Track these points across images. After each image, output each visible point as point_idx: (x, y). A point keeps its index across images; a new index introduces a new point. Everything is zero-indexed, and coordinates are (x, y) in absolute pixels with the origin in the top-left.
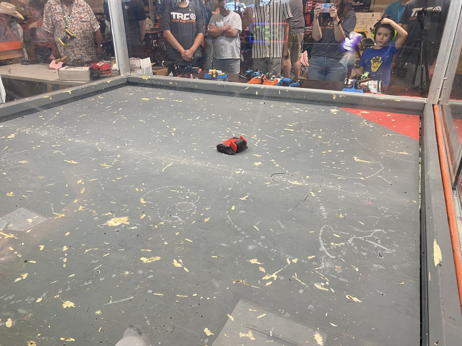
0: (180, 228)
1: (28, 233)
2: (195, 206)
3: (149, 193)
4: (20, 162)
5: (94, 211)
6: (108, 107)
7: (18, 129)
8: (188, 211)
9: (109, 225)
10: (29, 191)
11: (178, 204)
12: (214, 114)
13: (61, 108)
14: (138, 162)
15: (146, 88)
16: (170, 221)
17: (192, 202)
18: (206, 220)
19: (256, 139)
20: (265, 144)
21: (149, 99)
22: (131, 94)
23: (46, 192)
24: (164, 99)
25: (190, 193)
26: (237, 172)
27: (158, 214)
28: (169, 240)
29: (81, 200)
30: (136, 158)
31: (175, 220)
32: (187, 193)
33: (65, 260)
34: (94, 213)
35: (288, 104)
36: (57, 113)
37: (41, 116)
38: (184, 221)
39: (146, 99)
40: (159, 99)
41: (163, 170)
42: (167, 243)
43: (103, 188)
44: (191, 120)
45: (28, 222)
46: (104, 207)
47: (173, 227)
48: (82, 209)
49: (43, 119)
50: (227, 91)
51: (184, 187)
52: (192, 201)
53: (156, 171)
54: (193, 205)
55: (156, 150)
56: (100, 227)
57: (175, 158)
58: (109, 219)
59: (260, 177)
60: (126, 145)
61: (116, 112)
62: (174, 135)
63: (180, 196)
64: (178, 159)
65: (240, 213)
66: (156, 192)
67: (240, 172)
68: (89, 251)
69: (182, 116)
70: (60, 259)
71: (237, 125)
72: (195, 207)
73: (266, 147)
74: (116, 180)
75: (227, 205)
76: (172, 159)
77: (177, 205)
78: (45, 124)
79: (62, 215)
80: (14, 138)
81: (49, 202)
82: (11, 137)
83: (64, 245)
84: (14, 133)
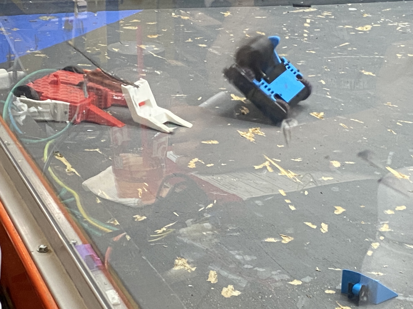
4: (362, 71)
7: (382, 20)
10: (356, 120)
23: (389, 130)
33: (376, 245)
70: (367, 240)
79: (404, 177)
80: (368, 32)
81: (386, 148)
82: (363, 29)
83: (387, 223)
84: (373, 24)
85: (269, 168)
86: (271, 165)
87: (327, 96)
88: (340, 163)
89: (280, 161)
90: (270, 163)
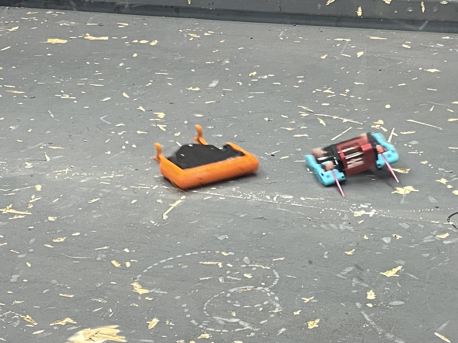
2: (275, 296)
3: (148, 270)
5: (28, 316)
8: (260, 307)
11: (229, 292)
12: (254, 73)
14: (94, 200)
15: (50, 12)
16: (224, 331)
17: (262, 286)
18: (312, 325)
19: (385, 130)
20: (412, 141)
21: (66, 41)
22: (13, 29)
24: (106, 38)
25: (254, 267)
26: (355, 212)
27: (189, 316)
30: (85, 189)
31: (236, 328)
32: (245, 266)
34: (27, 320)
35: (448, 38)
38: (257, 330)
39: (57, 40)
40: (94, 38)
41: (165, 217)
43: (29, 265)
44: (197, 89)
46: (48, 307)
47: (236, 342)
50: (278, 10)
51: (230, 253)
52: (263, 284)
53: (147, 218)
54: (268, 294)
55: (130, 169)
58: (73, 333)
59: (421, 222)
60: (48, 159)
62: (165, 130)
63: (229, 275)
65: (392, 306)
66: (165, 267)
67: (363, 212)
69: (170, 81)
71: (324, 97)
72: (272, 297)
73: (415, 147)
74: (53, 244)
75: (354, 288)
77: (229, 295)
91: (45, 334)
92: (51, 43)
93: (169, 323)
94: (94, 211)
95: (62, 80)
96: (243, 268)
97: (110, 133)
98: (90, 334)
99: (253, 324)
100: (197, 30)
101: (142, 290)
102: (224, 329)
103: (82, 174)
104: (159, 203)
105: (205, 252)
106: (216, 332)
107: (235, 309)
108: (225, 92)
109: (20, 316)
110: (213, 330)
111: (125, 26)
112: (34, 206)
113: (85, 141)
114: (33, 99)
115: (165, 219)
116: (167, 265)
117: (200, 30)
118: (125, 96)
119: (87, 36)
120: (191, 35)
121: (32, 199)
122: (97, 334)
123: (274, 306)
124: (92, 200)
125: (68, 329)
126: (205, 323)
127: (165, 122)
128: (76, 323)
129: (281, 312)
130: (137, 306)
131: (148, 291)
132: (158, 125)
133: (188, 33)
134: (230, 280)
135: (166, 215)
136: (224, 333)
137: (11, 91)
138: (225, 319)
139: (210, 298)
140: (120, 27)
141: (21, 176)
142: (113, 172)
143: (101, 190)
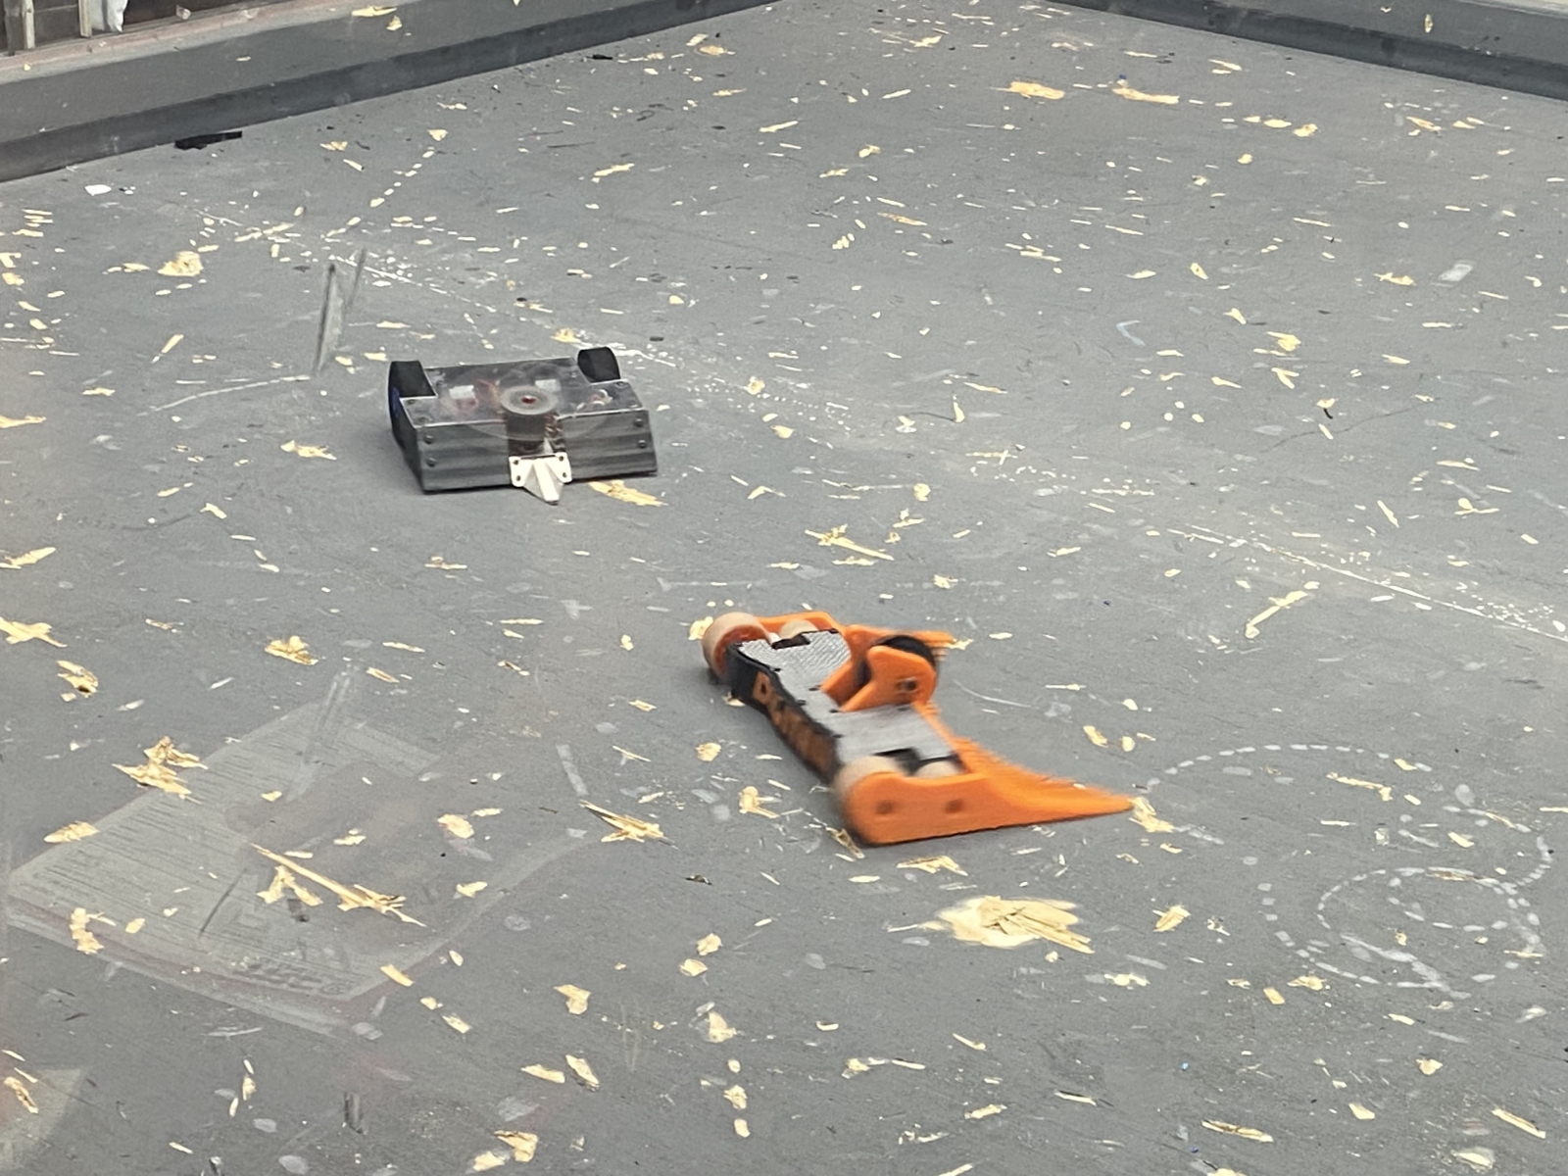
0: (1443, 1035)
1: (465, 897)
2: (1530, 910)
3: (1179, 769)
4: (288, 447)
5: (843, 832)
6: (773, 129)
7: (208, 221)
9: (961, 936)
10: (400, 646)
11: (1398, 875)
13: (454, 99)
14: (1063, 551)
15: (1032, 7)
16: (1366, 979)
17: (1498, 876)
21: (1060, 94)
22: (926, 42)
23: (502, 664)
24: (1172, 100)
25: (1479, 817)
27: (1273, 918)
28: (1378, 1097)
29: (737, 746)
30: (1044, 516)
31: (1402, 980)
32: (1454, 809)
33: (737, 1095)
34: (842, 842)
36: (438, 135)
37: (333, 146)
38: (1462, 996)
39: (1037, 87)
40: (1139, 96)
41: (1251, 632)
42: (1371, 1115)
44: (1406, 281)
45: (453, 837)
47: (1395, 1017)
48: (763, 806)
49: (352, 164)
51: (1421, 766)
52: (1502, 871)
53: (1202, 627)
54: (1511, 901)
55: (1174, 478)
56: (909, 941)
57: (1328, 551)
58: (953, 900)
60: (960, 416)
61: (840, 173)
62: (1292, 386)
64: (1344, 567)
66: (1228, 770)
68: (873, 1068)
69: (1330, 247)
70: (705, 1082)
72: (1523, 911)
76: (1307, 562)
77: (1396, 882)
78: (376, 203)
79: (644, 829)
80: (203, 281)
81: (539, 735)
82: (180, 270)
83: (711, 1010)
84: (193, 243)
85: (302, 893)
86: (301, 880)
87: (263, 566)
88: (467, 820)
89: (309, 855)
90: (290, 870)
91: (880, 887)
92: (1018, 95)
93: (1217, 926)
94: (1059, 581)
95: (1033, 204)
96: (1448, 812)
97: (1138, 371)
98: (998, 913)
99: (1452, 976)
100: (1436, 108)
101: (1156, 821)
102: (1367, 975)
103: (1044, 473)
104: (1242, 588)
105: (1347, 750)
106: (1344, 978)
107: (1408, 927)
108: (1485, 302)
109: (824, 828)
110: (1335, 970)
111: (1234, 72)
112: (903, 538)
113: (1066, 384)
114: (946, 246)
115: (1252, 636)
116: (1234, 765)
117: (1445, 111)
118: (1196, 273)
119: (1120, 87)
120: (1417, 121)
121: (901, 521)
122: (1017, 916)
123: (1520, 939)
124: (1058, 548)
125: (942, 887)
126: (1316, 946)
127: (1296, 363)
128: (965, 874)
129: (1539, 959)
130: (1135, 861)
131: (1172, 827)
132: (1274, 370)
133: (1405, 114)
134: (1406, 842)
135: (1255, 626)
136: (1364, 984)
137: (891, 216)
138: (1374, 948)
139: (1340, 882)
140: (1216, 71)
141: (881, 450)
142: (1130, 481)
143: (1088, 525)
